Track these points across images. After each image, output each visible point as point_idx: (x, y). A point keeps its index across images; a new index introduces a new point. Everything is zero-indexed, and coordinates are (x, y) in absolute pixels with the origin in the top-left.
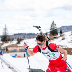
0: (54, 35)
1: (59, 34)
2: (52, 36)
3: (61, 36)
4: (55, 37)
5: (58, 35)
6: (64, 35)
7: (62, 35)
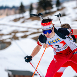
0: (45, 9)
1: (54, 6)
2: (42, 10)
3: (58, 10)
4: (47, 11)
5: (52, 8)
6: (63, 8)
7: (60, 8)
